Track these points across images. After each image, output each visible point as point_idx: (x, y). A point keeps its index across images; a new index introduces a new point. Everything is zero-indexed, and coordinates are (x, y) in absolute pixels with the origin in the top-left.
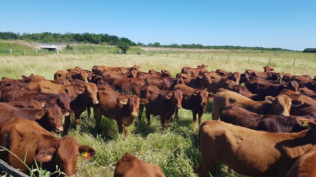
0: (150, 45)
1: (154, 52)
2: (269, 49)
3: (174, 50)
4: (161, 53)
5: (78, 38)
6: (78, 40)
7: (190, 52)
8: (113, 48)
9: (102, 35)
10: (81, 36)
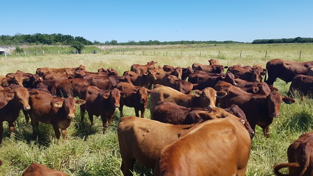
0: (107, 44)
1: (111, 50)
2: (222, 43)
3: (131, 47)
4: (117, 50)
5: (29, 39)
6: (29, 41)
7: (147, 49)
8: (67, 48)
9: (55, 34)
10: (32, 37)
